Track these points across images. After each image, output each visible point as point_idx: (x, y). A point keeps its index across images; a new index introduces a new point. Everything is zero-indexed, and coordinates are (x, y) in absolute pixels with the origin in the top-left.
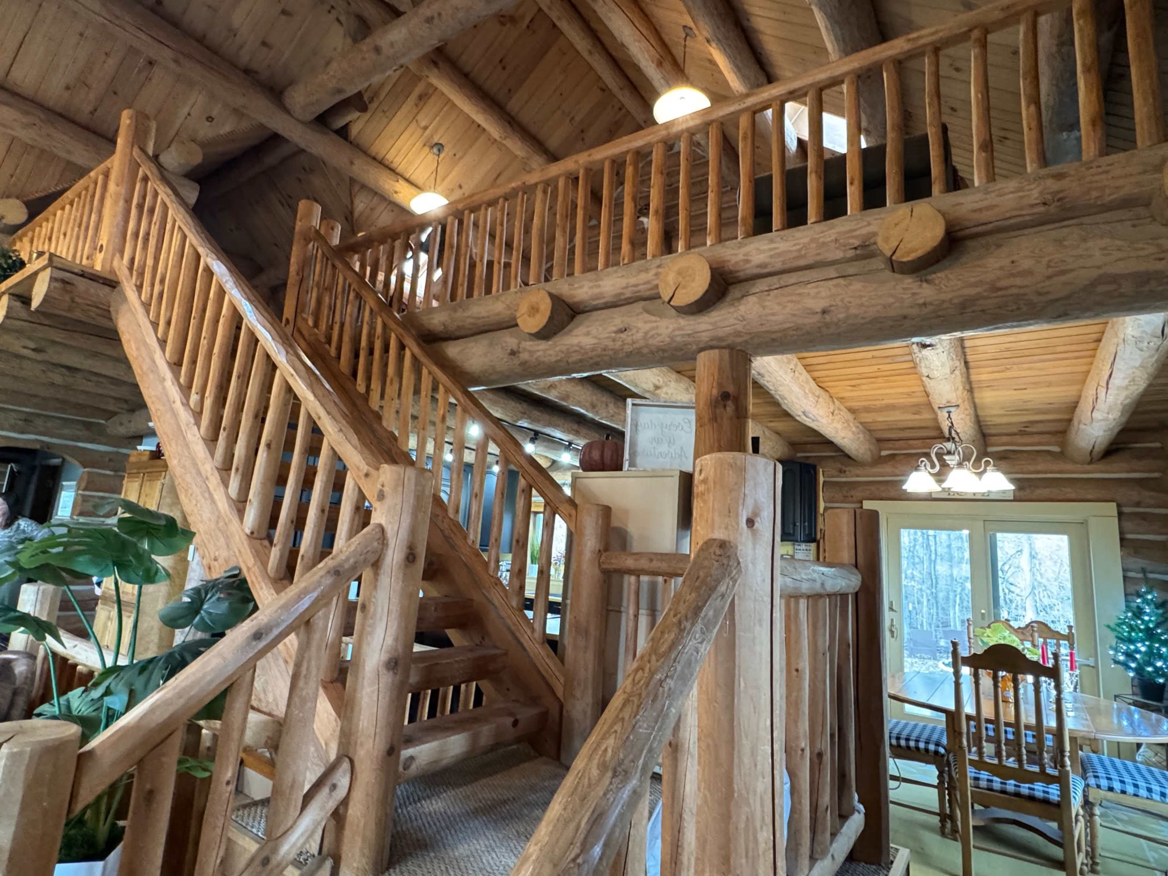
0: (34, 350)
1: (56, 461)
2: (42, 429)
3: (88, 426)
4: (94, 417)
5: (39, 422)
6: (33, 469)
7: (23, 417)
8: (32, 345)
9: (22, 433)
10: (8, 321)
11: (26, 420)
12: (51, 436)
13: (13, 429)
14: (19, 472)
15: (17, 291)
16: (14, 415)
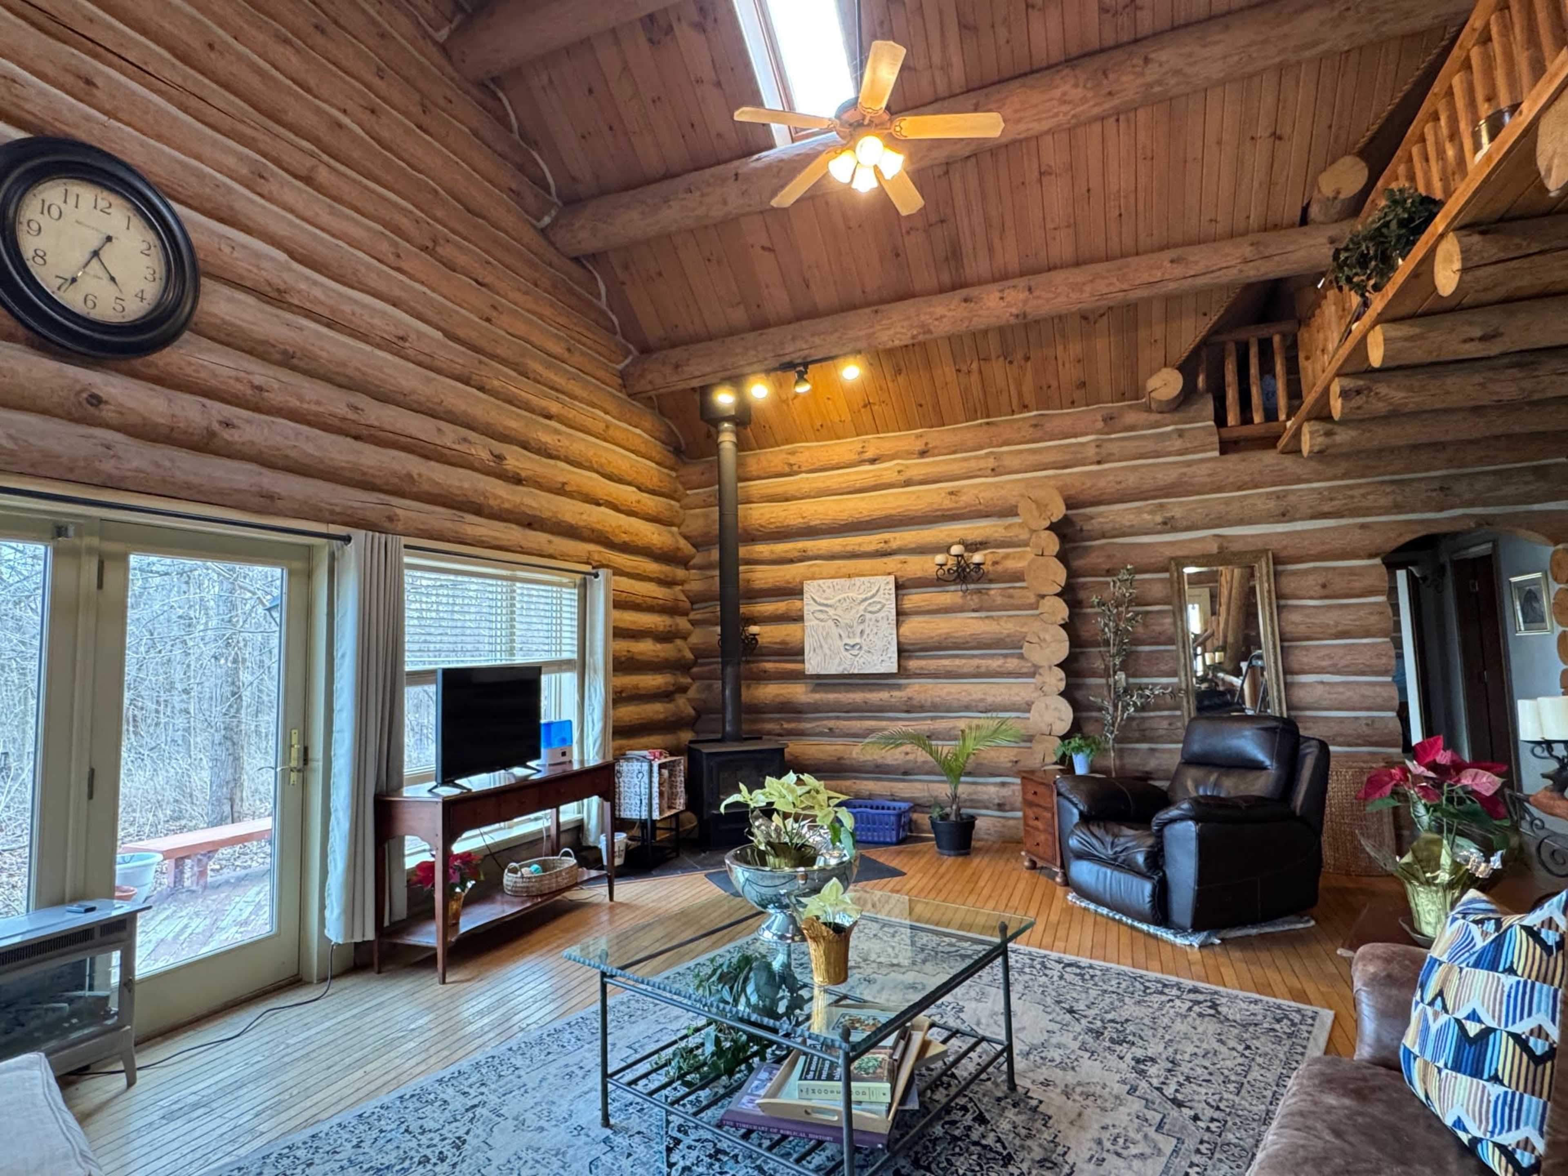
0: (1482, 339)
1: (1483, 549)
2: (1467, 496)
3: (1541, 472)
4: (1546, 458)
5: (1461, 487)
6: (1441, 570)
7: (1437, 485)
8: (1477, 332)
9: (1441, 510)
10: (1468, 277)
11: (1441, 489)
12: (1485, 504)
13: (1427, 506)
14: (1424, 578)
15: (1467, 219)
16: (1423, 486)
